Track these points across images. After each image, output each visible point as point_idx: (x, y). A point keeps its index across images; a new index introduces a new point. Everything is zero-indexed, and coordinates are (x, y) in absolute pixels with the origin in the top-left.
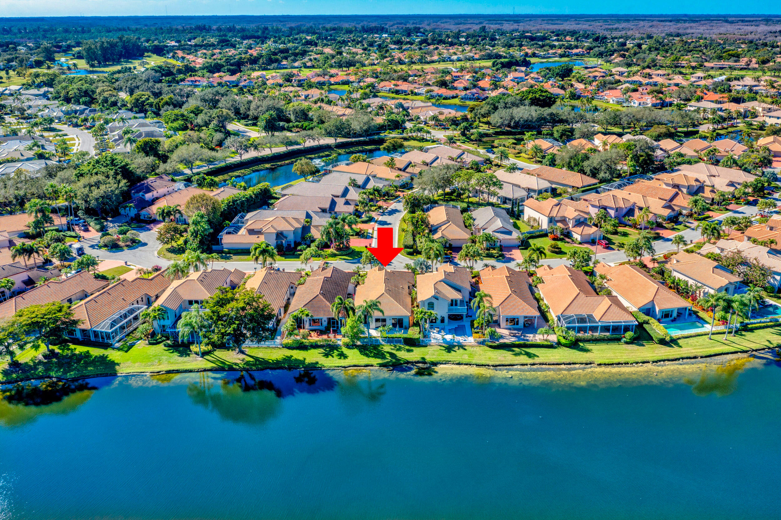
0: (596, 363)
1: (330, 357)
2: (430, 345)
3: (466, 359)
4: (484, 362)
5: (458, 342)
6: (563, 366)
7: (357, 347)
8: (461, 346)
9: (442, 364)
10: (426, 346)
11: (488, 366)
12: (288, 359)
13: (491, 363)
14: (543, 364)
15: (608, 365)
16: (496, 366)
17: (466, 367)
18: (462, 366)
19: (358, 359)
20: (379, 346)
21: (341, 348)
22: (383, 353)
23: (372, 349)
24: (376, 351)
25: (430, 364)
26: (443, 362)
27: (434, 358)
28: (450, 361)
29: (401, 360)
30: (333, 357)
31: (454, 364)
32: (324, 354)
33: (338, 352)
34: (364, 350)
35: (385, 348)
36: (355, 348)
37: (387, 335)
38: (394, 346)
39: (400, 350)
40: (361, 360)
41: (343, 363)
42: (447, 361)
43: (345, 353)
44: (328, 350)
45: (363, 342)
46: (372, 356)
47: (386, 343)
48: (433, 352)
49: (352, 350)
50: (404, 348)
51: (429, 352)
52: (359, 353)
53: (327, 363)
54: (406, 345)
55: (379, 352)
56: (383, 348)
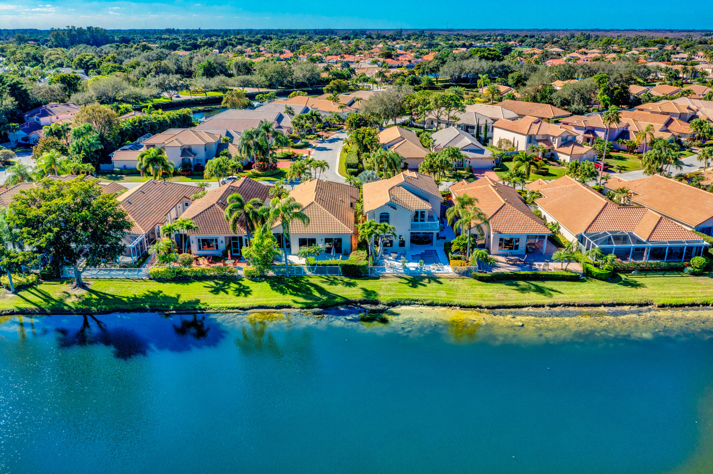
0: (656, 303)
1: (222, 293)
2: (384, 277)
3: (442, 296)
4: (472, 302)
5: (428, 273)
6: (602, 309)
7: (267, 278)
8: (433, 278)
9: (404, 304)
10: (378, 278)
11: (480, 307)
12: (153, 297)
13: (484, 304)
14: (569, 305)
15: (677, 306)
16: (494, 308)
17: (444, 309)
18: (437, 309)
19: (267, 297)
20: (302, 278)
21: (242, 281)
22: (308, 287)
23: (291, 282)
24: (296, 285)
25: (385, 305)
26: (406, 302)
27: (391, 296)
28: (417, 300)
29: (336, 298)
30: (227, 293)
31: (423, 304)
32: (213, 289)
33: (237, 286)
34: (278, 283)
35: (312, 280)
36: (265, 280)
37: (316, 261)
38: (326, 277)
39: (336, 284)
40: (271, 299)
41: (243, 302)
42: (412, 300)
43: (248, 288)
44: (221, 282)
45: (277, 273)
46: (290, 292)
47: (313, 273)
48: (389, 287)
49: (258, 283)
50: (342, 281)
51: (383, 287)
52: (270, 287)
53: (216, 302)
54: (345, 276)
55: (301, 286)
56: (308, 281)
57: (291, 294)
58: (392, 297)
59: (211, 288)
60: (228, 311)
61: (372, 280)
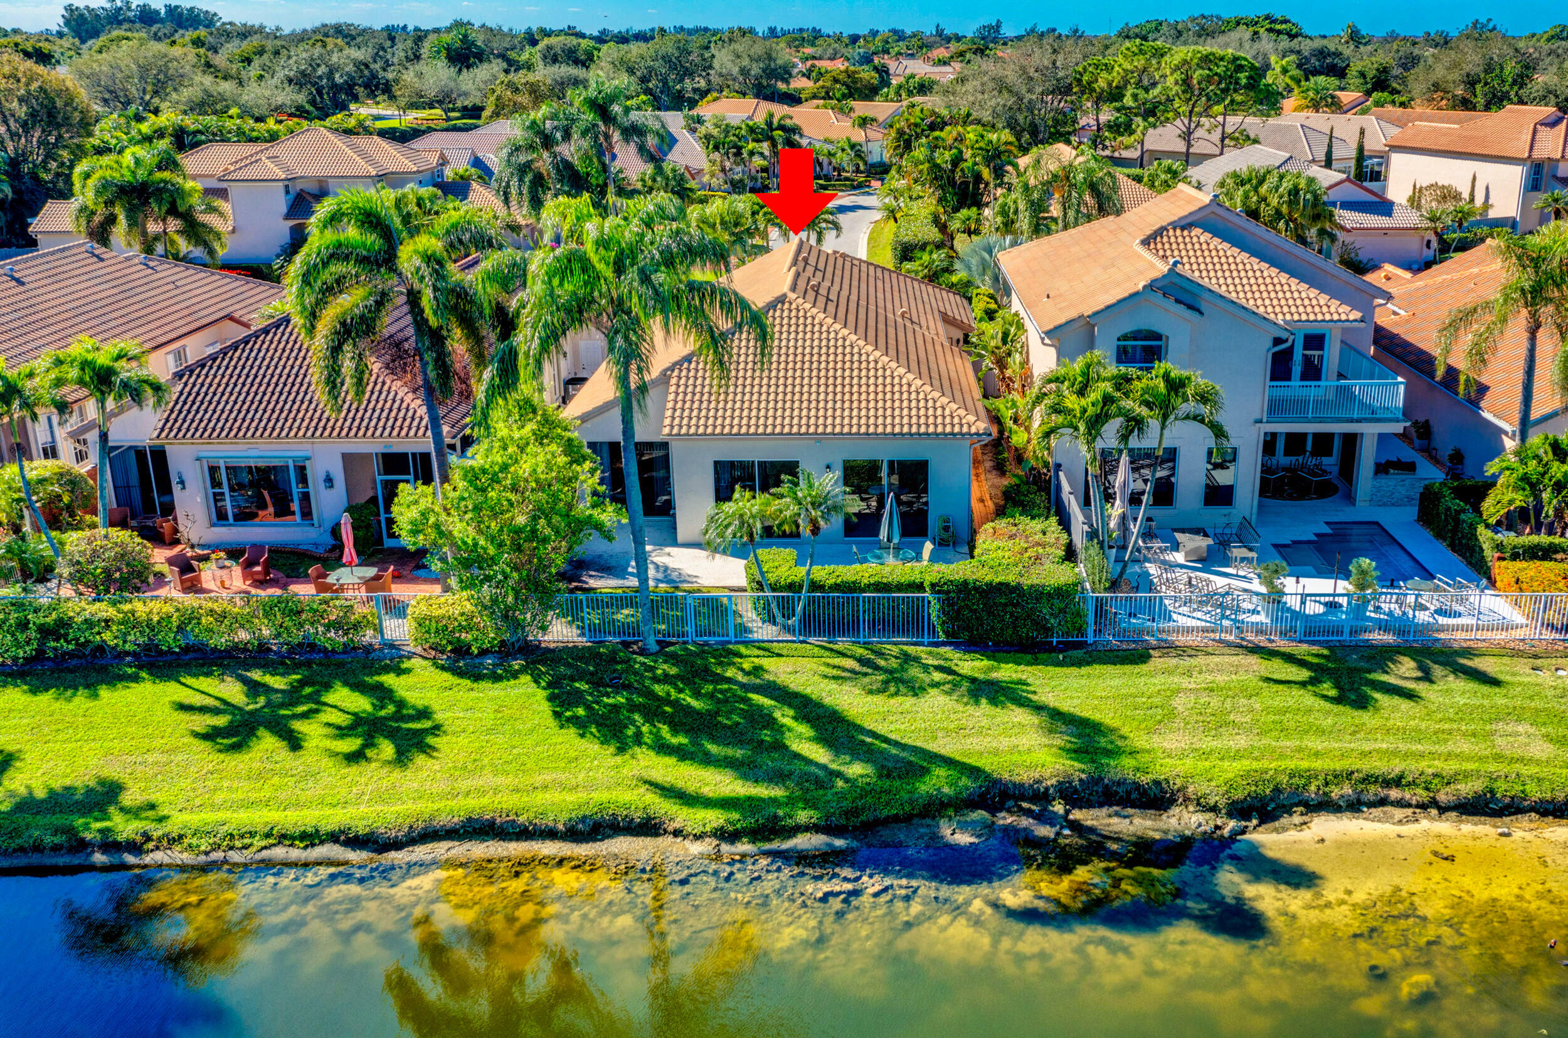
1: (267, 743)
2: (1168, 648)
7: (536, 659)
8: (1438, 656)
9: (1325, 805)
10: (1139, 657)
19: (523, 769)
20: (727, 655)
21: (400, 672)
22: (760, 708)
23: (666, 679)
24: (697, 694)
25: (1214, 809)
26: (1335, 792)
27: (1237, 756)
28: (1397, 782)
29: (924, 771)
30: (295, 743)
31: (1434, 803)
32: (222, 721)
33: (361, 703)
34: (597, 683)
35: (779, 670)
36: (523, 670)
37: (801, 571)
38: (860, 651)
39: (916, 690)
40: (548, 777)
41: (380, 798)
42: (1368, 779)
43: (424, 713)
44: (278, 682)
45: (593, 630)
46: (658, 737)
47: (788, 629)
48: (1215, 702)
49: (484, 685)
50: (949, 671)
51: (1180, 703)
52: (546, 708)
53: (219, 797)
54: (956, 646)
55: (724, 702)
56: (757, 670)
57: (662, 748)
58: (1246, 764)
59: (216, 711)
60: (279, 852)
61: (1110, 669)
